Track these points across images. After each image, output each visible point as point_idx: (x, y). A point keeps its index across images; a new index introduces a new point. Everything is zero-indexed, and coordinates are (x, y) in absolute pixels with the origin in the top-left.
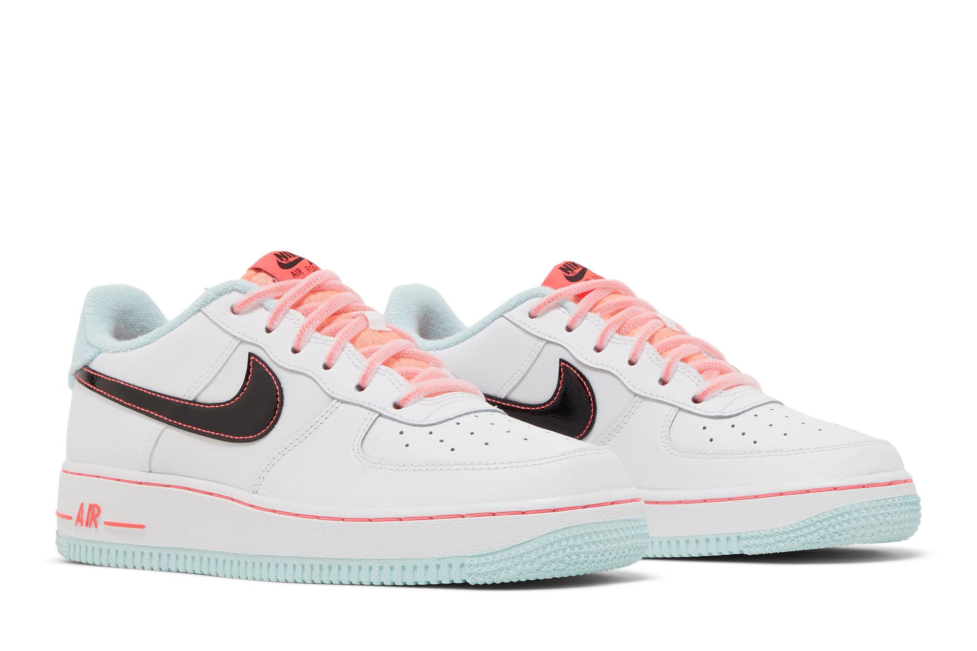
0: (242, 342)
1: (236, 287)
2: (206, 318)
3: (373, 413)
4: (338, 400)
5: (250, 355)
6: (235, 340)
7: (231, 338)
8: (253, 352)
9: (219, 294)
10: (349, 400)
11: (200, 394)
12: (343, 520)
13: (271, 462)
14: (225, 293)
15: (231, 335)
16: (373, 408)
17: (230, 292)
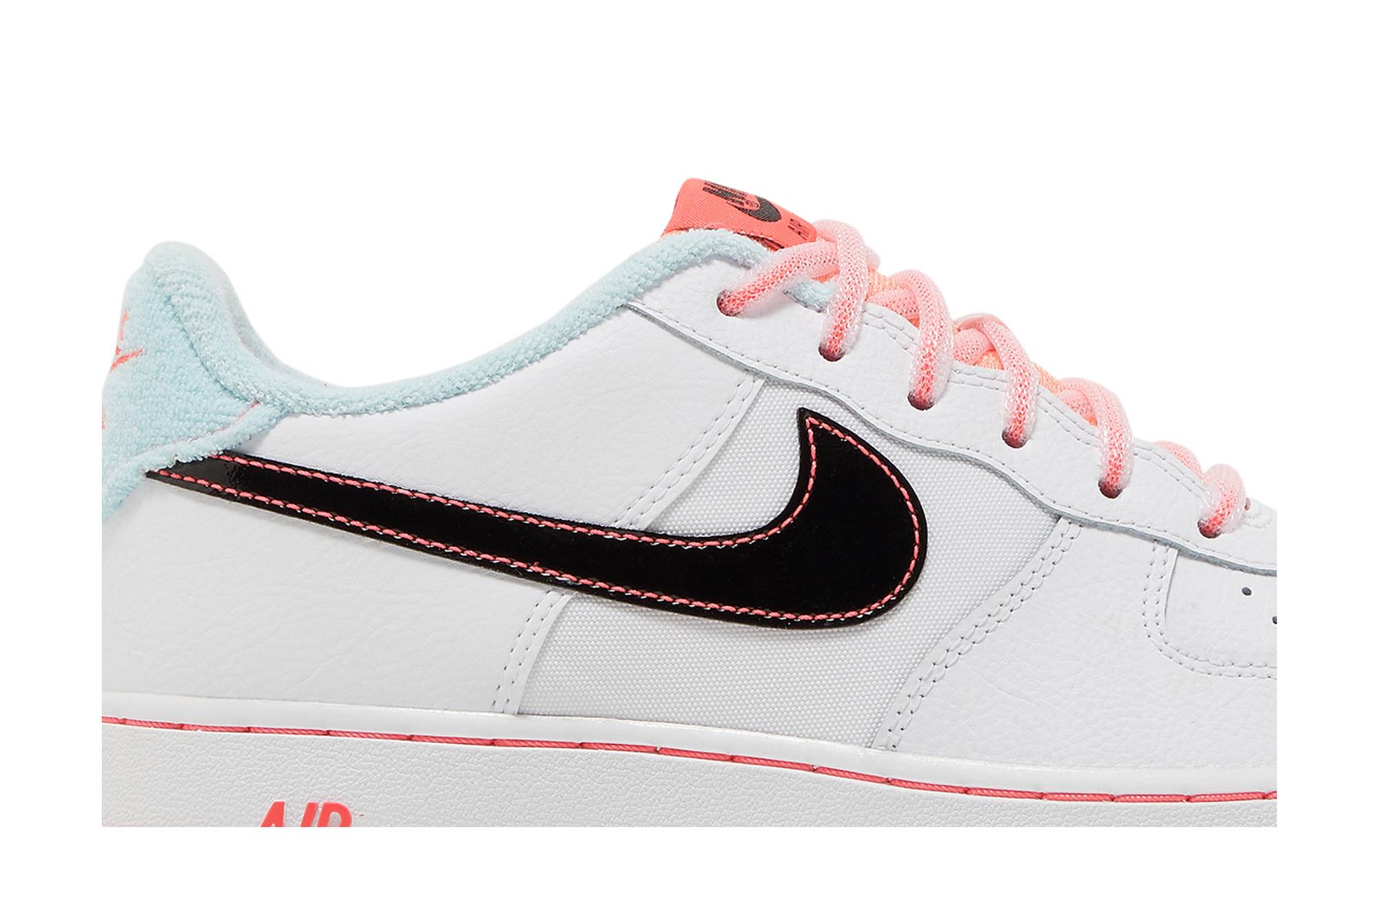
0: (771, 382)
1: (721, 250)
2: (652, 325)
3: (1164, 548)
4: (1072, 520)
5: (803, 413)
6: (750, 378)
7: (741, 375)
8: (809, 407)
9: (676, 266)
10: (1098, 520)
11: (666, 513)
12: (1189, 799)
13: (931, 674)
14: (692, 264)
15: (738, 366)
16: (1161, 535)
17: (708, 261)
